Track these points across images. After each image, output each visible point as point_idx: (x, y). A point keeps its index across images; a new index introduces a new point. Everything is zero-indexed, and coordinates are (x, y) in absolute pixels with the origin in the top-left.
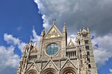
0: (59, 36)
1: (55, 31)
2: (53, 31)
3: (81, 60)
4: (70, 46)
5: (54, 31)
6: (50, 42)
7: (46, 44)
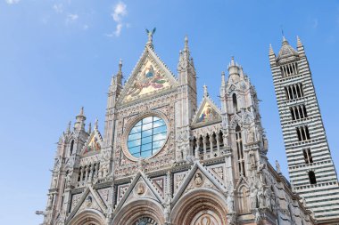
0: (166, 85)
1: (155, 69)
2: (147, 72)
3: (241, 160)
4: (204, 115)
5: (151, 69)
6: (140, 110)
7: (126, 121)
